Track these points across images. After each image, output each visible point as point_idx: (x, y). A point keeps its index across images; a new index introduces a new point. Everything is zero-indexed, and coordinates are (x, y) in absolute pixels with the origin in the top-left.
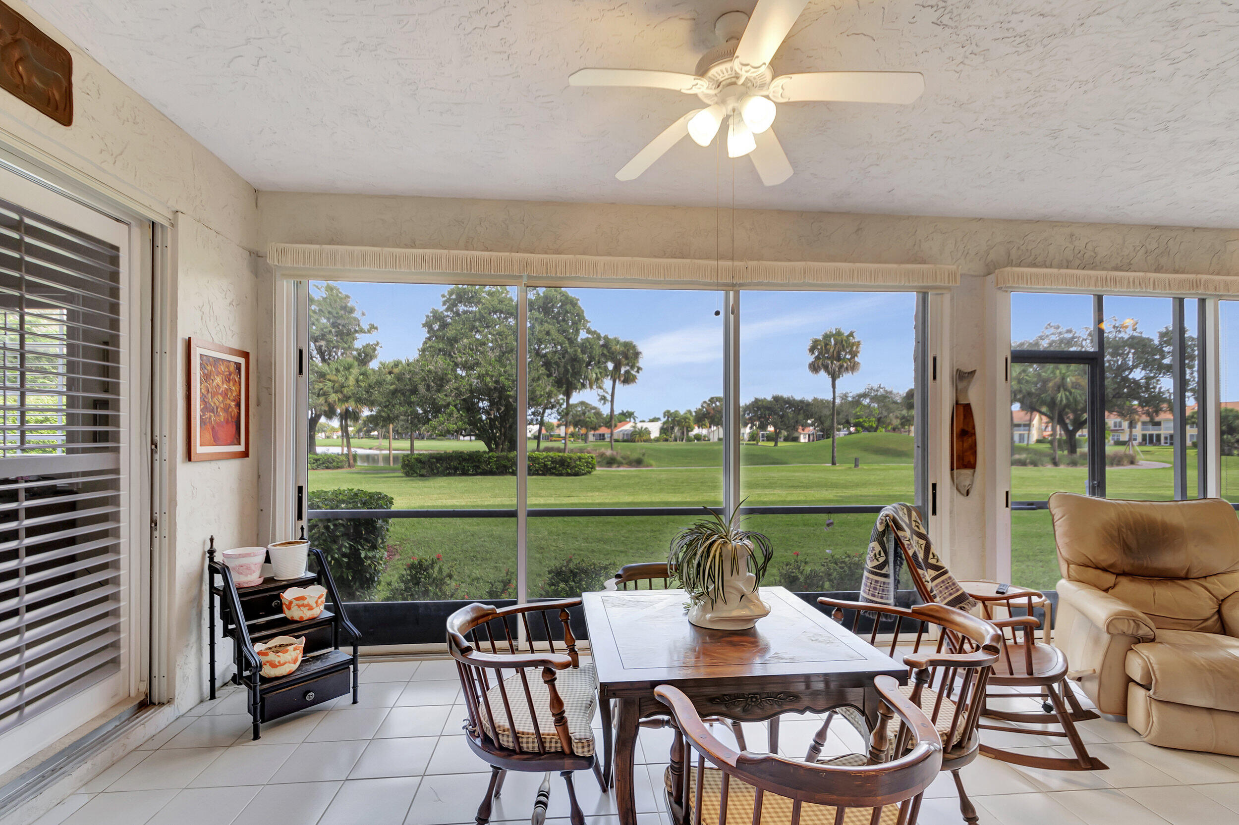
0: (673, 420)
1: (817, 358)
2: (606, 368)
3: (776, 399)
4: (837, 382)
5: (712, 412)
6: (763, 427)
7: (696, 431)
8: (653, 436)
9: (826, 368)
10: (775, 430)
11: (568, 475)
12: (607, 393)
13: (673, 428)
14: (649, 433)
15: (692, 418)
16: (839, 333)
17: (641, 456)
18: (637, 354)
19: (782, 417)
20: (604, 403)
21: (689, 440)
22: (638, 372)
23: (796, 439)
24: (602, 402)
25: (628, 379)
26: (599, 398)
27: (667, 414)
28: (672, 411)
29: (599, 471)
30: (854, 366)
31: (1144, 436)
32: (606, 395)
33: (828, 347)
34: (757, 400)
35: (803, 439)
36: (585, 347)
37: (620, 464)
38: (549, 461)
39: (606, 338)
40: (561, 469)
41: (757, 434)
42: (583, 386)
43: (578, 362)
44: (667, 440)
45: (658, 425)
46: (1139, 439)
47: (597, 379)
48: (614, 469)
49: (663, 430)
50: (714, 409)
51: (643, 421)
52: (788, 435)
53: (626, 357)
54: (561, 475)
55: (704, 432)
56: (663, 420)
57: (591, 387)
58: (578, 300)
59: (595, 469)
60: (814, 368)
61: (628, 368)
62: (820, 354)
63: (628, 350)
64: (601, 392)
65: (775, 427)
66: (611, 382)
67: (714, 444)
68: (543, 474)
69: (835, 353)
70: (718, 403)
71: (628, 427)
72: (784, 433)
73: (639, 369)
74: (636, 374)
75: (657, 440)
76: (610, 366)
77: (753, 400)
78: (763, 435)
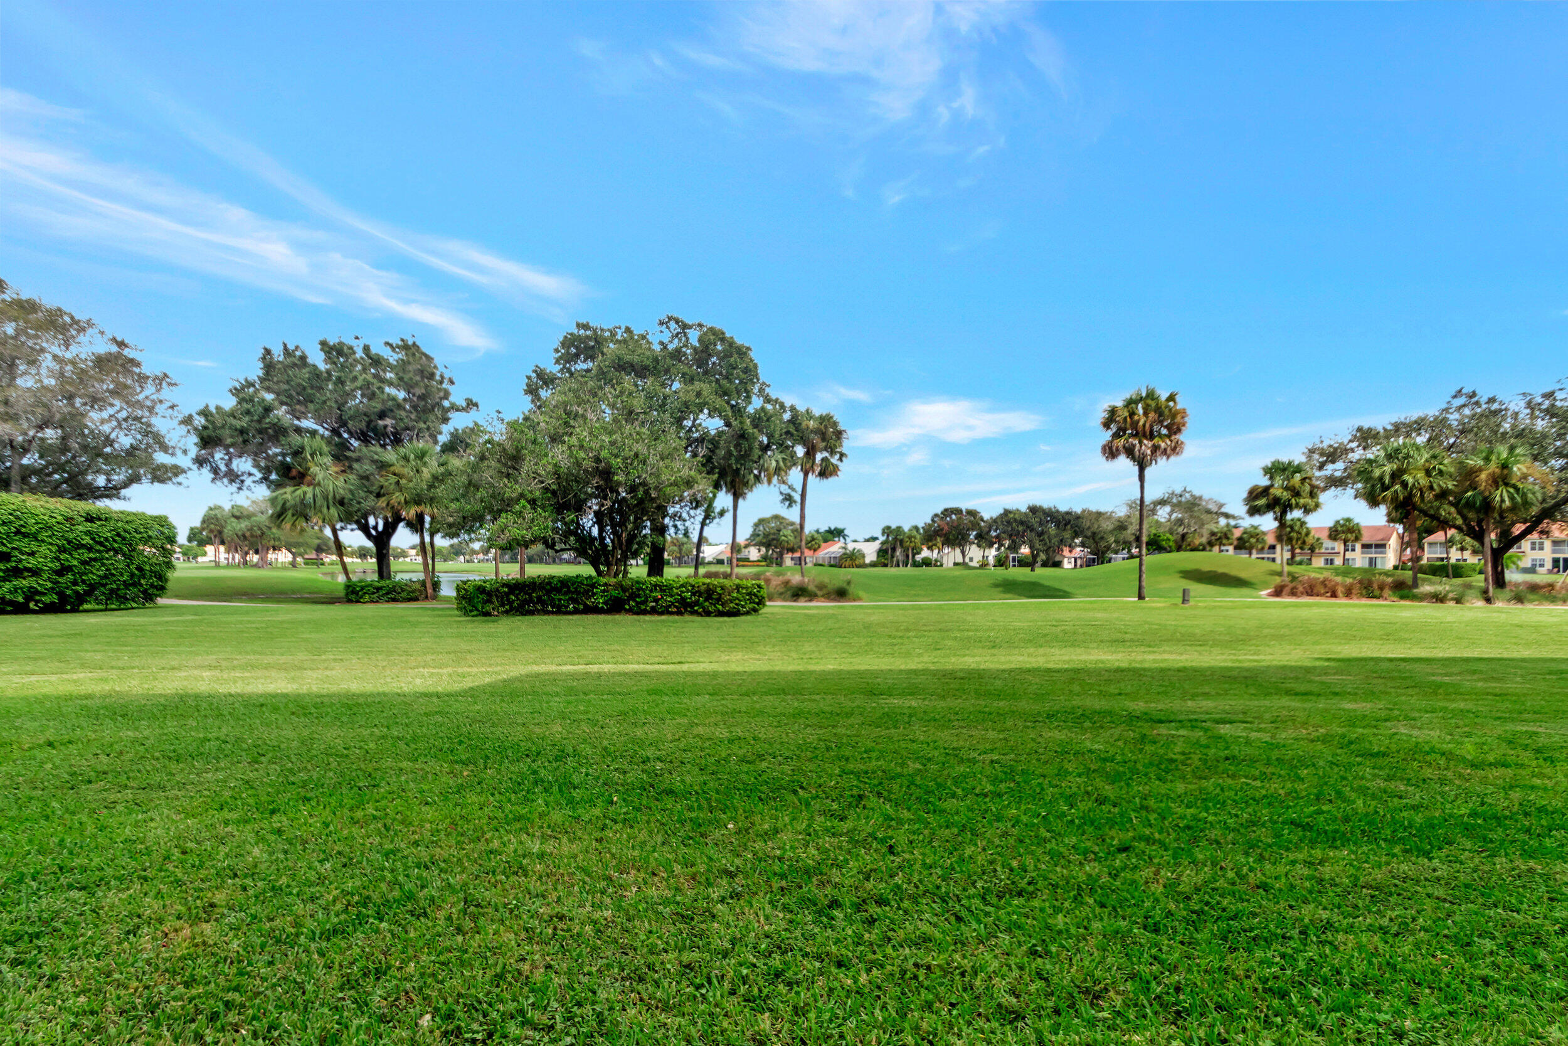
0: (895, 539)
1: (1116, 436)
2: (793, 455)
3: (1033, 510)
4: (1148, 472)
5: (946, 528)
6: (1014, 548)
7: (925, 553)
8: (867, 561)
9: (1130, 452)
10: (1032, 552)
11: (721, 614)
12: (794, 490)
13: (894, 549)
14: (863, 556)
15: (918, 537)
16: (1151, 395)
17: (845, 585)
18: (839, 434)
19: (1040, 534)
20: (790, 506)
21: (916, 565)
22: (841, 459)
23: (1058, 564)
24: (787, 503)
25: (827, 471)
26: (781, 497)
27: (887, 531)
28: (894, 527)
29: (774, 607)
30: (1175, 447)
31: (1556, 562)
32: (793, 494)
33: (1136, 418)
34: (1007, 512)
35: (1067, 564)
36: (760, 420)
37: (812, 596)
38: (688, 591)
39: (793, 409)
40: (707, 604)
41: (1007, 557)
42: (758, 478)
43: (747, 440)
44: (885, 565)
45: (876, 545)
46: (1549, 565)
47: (778, 470)
48: (802, 603)
49: (882, 552)
50: (948, 523)
51: (855, 541)
52: (1048, 559)
53: (824, 436)
54: (708, 614)
55: (935, 555)
56: (882, 538)
57: (769, 482)
58: (749, 349)
59: (764, 605)
60: (1110, 452)
61: (825, 454)
62: (1119, 429)
63: (826, 427)
64: (785, 489)
65: (1031, 547)
66: (801, 475)
67: (949, 569)
68: (679, 613)
69: (1147, 425)
70: (954, 517)
71: (835, 549)
72: (1043, 556)
73: (842, 456)
74: (839, 463)
75: (873, 565)
76: (800, 451)
77: (1002, 511)
78: (1014, 559)
